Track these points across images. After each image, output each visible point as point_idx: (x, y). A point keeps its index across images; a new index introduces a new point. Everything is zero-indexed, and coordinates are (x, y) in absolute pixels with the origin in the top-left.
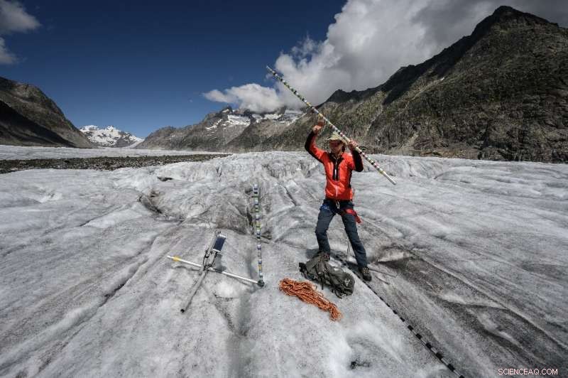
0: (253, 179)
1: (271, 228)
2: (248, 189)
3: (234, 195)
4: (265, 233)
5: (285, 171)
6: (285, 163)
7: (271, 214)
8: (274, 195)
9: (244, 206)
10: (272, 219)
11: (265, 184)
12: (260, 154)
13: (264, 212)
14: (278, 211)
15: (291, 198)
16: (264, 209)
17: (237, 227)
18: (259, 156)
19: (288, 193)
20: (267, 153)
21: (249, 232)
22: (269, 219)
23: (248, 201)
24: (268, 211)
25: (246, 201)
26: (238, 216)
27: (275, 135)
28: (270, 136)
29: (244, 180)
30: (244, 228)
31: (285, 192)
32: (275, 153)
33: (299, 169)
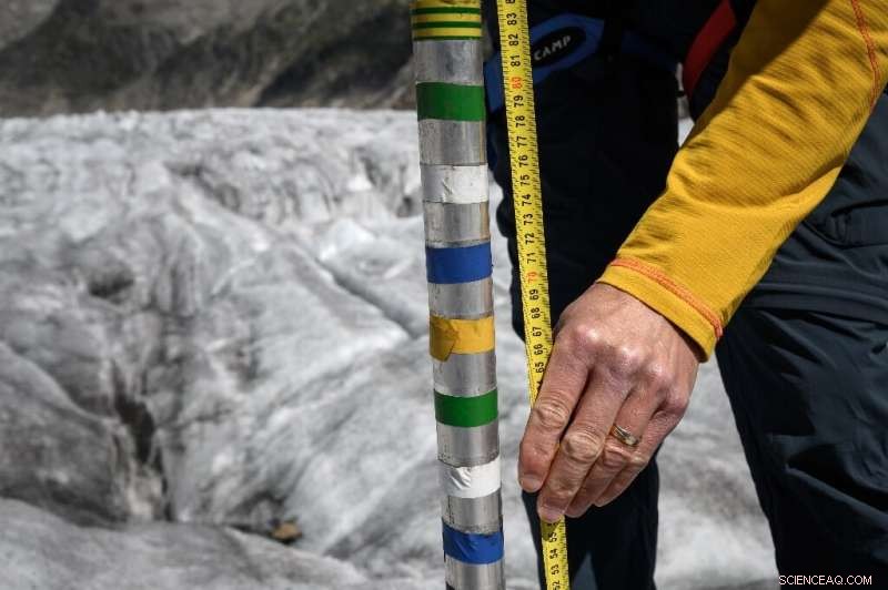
0: (133, 227)
1: (284, 471)
2: (104, 273)
3: (28, 303)
4: (248, 506)
5: (294, 195)
6: (290, 155)
7: (266, 391)
8: (265, 292)
9: (93, 360)
10: (281, 417)
11: (200, 248)
12: (155, 122)
13: (225, 383)
14: (313, 370)
15: (372, 300)
16: (218, 366)
17: (63, 476)
18: (146, 127)
19: (342, 281)
20: (185, 116)
21: (140, 508)
22: (263, 418)
23: (116, 330)
24: (250, 374)
25: (98, 331)
26: (62, 413)
27: (221, 31)
28: (195, 33)
29: (78, 234)
30: (105, 487)
31: (327, 277)
32: (226, 116)
33: (360, 183)
